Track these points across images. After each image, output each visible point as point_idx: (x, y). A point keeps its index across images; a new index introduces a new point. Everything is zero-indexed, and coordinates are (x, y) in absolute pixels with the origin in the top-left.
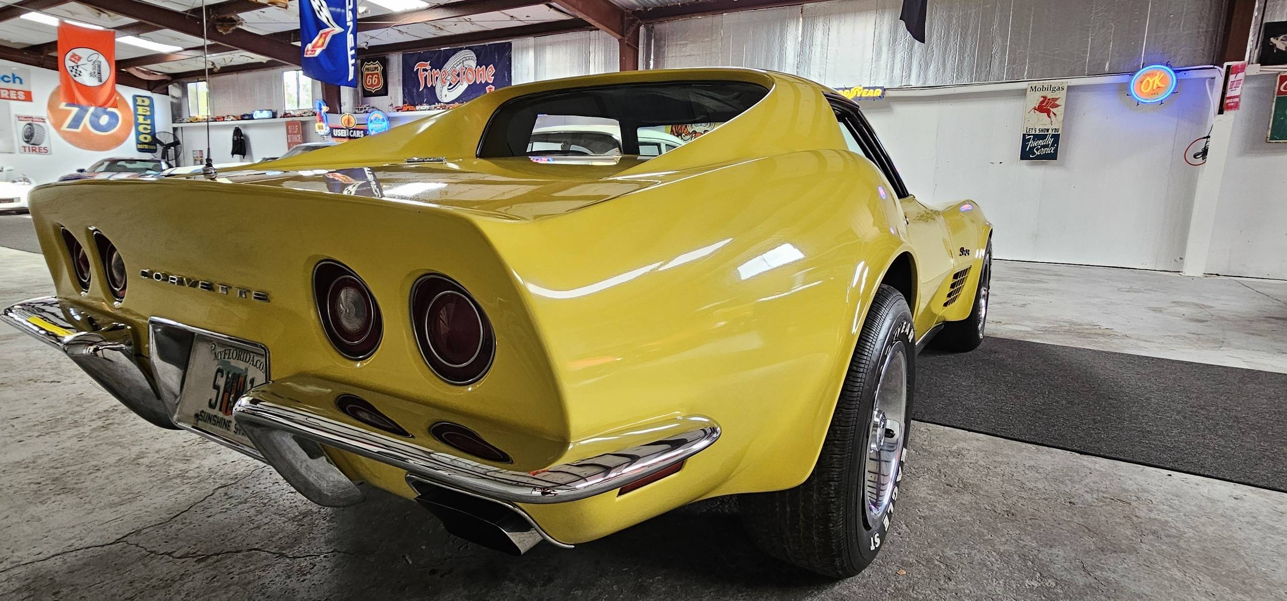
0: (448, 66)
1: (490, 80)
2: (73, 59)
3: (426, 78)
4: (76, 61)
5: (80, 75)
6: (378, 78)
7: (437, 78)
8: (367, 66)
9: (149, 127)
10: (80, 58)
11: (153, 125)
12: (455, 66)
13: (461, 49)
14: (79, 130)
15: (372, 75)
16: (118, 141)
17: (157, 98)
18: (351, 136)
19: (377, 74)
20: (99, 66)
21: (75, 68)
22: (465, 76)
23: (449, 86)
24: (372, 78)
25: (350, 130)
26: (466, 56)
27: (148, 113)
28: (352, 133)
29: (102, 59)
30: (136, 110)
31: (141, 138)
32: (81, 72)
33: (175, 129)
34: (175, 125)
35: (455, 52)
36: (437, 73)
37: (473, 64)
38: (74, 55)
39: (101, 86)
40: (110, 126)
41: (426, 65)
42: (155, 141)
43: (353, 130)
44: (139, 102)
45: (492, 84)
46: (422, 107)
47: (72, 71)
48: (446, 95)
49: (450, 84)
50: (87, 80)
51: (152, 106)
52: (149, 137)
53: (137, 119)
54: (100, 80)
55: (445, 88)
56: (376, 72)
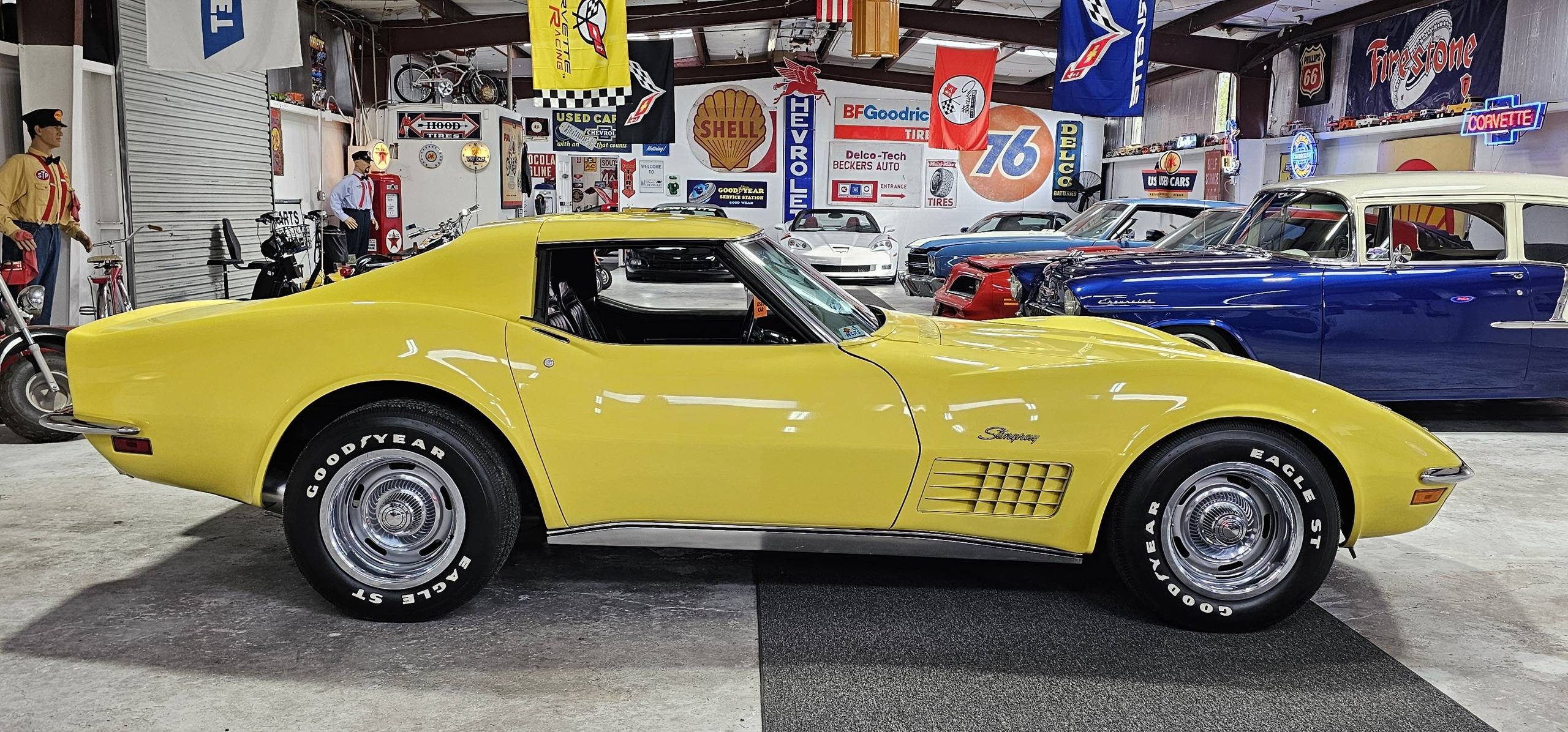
0: (1412, 44)
1: (1467, 61)
2: (947, 92)
3: (1380, 67)
4: (950, 94)
5: (951, 111)
6: (1318, 73)
7: (1395, 65)
8: (1307, 55)
9: (1072, 166)
10: (955, 89)
11: (1077, 162)
12: (1421, 41)
13: (1434, 9)
14: (989, 175)
15: (1311, 68)
16: (1031, 187)
17: (1087, 121)
18: (1173, 185)
19: (1317, 66)
20: (974, 97)
21: (948, 102)
22: (1432, 60)
23: (1408, 80)
24: (1310, 74)
25: (1170, 177)
26: (1438, 21)
27: (1074, 146)
28: (1174, 182)
29: (978, 87)
30: (1058, 141)
31: (1060, 182)
32: (953, 107)
33: (1105, 167)
34: (1106, 161)
35: (1424, 14)
36: (1396, 57)
37: (1445, 34)
38: (949, 86)
39: (972, 123)
40: (1025, 166)
41: (1382, 44)
42: (1076, 185)
43: (1176, 175)
44: (1065, 131)
45: (1470, 71)
46: (1362, 122)
47: (944, 107)
48: (1404, 95)
49: (1411, 75)
50: (959, 117)
51: (1079, 135)
52: (1069, 179)
53: (1058, 155)
54: (972, 115)
55: (1404, 83)
56: (1317, 62)
